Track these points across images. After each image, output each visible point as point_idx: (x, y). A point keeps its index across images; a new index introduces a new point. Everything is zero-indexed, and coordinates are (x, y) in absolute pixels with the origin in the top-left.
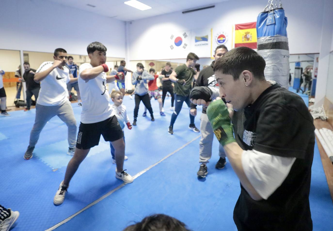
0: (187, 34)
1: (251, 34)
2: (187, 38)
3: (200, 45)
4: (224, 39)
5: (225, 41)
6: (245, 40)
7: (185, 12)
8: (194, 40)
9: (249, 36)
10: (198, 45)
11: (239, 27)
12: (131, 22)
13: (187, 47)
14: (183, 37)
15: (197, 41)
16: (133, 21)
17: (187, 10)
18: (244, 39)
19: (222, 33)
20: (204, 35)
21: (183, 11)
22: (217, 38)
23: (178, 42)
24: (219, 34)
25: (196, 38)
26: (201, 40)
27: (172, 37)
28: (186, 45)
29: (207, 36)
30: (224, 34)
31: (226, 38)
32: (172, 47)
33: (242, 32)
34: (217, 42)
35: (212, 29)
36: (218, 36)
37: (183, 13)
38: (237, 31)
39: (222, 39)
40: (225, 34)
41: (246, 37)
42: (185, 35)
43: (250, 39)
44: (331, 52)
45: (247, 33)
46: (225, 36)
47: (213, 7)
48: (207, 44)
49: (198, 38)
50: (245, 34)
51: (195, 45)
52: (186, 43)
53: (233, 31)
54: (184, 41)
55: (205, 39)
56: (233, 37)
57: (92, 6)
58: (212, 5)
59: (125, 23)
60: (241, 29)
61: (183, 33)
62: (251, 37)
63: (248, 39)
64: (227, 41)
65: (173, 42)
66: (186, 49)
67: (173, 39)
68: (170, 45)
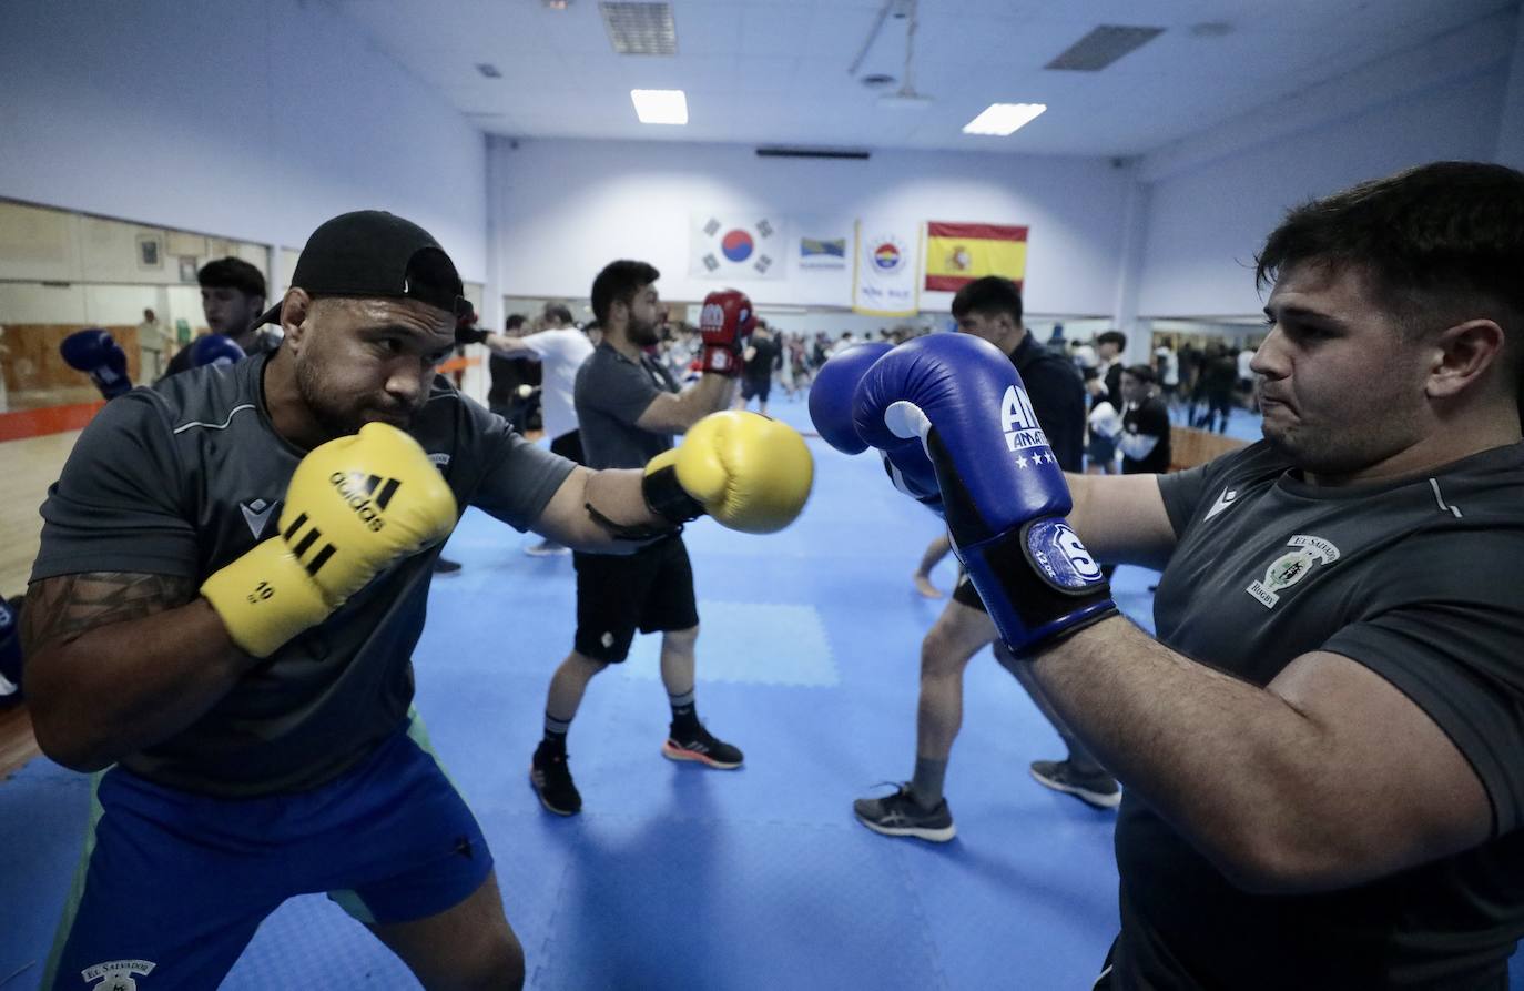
0: (774, 225)
1: (970, 254)
2: (770, 239)
3: (818, 266)
4: (894, 257)
5: (899, 264)
6: (955, 269)
7: (765, 152)
8: (795, 249)
9: (963, 258)
10: (812, 266)
11: (937, 230)
12: (514, 143)
13: (770, 270)
14: (755, 235)
15: (806, 252)
17: (774, 149)
18: (950, 265)
19: (888, 241)
20: (832, 238)
21: (763, 148)
22: (873, 253)
23: (738, 247)
24: (882, 242)
25: (804, 241)
26: (822, 250)
27: (712, 227)
28: (766, 261)
29: (842, 242)
30: (896, 244)
31: (902, 255)
32: (710, 263)
33: (948, 245)
34: (873, 262)
35: (857, 224)
36: (876, 246)
37: (760, 153)
38: (932, 239)
39: (888, 256)
40: (899, 243)
41: (956, 259)
42: (765, 229)
43: (967, 266)
45: (959, 250)
46: (899, 248)
47: (863, 156)
48: (841, 267)
49: (814, 243)
50: (953, 252)
51: (803, 266)
52: (769, 255)
53: (921, 239)
54: (760, 246)
55: (835, 249)
56: (921, 256)
57: (489, 71)
58: (862, 151)
59: (491, 141)
60: (944, 235)
61: (758, 219)
62: (970, 262)
63: (961, 266)
64: (904, 264)
65: (714, 245)
66: (766, 275)
67: (716, 236)
68: (704, 255)
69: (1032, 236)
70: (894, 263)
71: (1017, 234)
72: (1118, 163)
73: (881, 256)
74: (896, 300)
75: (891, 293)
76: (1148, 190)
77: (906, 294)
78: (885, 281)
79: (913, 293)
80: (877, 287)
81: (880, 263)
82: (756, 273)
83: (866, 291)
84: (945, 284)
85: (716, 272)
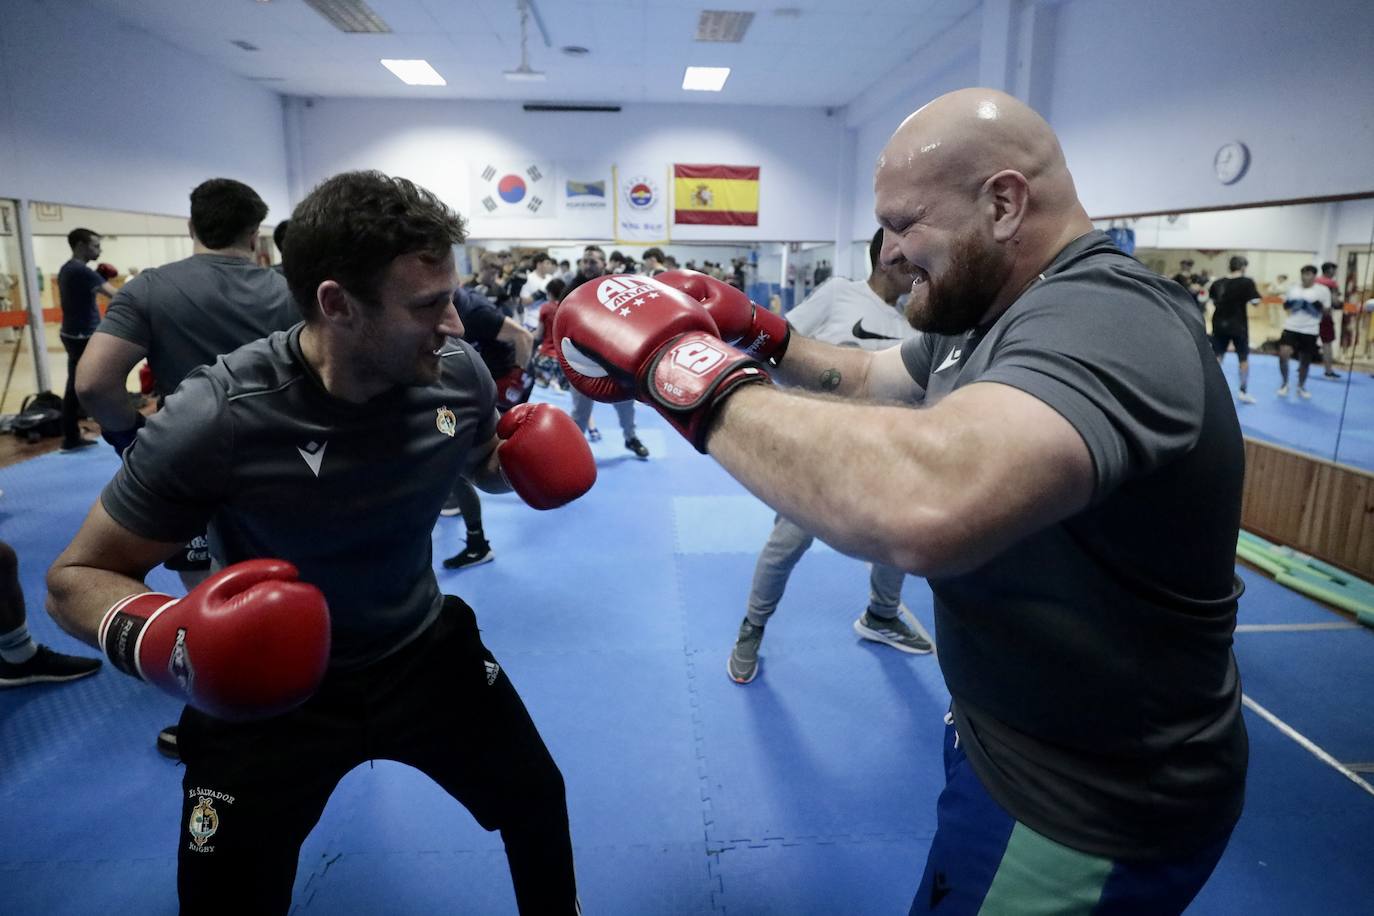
0: (542, 170)
1: (711, 191)
2: (538, 182)
3: (583, 205)
4: (647, 195)
6: (699, 204)
7: (531, 107)
8: (562, 190)
9: (706, 195)
10: (577, 205)
11: (683, 171)
12: (309, 102)
13: (541, 208)
14: (527, 179)
15: (571, 193)
16: (322, 99)
17: (539, 104)
18: (696, 201)
19: (641, 181)
20: (592, 180)
21: (530, 104)
22: (629, 192)
24: (636, 183)
25: (569, 183)
26: (586, 191)
27: (489, 173)
28: (537, 201)
29: (602, 184)
30: (647, 184)
31: (654, 193)
32: (489, 204)
33: (692, 184)
34: (630, 200)
35: (614, 168)
36: (631, 187)
37: (526, 108)
38: (678, 179)
39: (642, 194)
40: (651, 183)
41: (700, 196)
42: (534, 173)
43: (709, 202)
44: (855, 243)
45: (702, 188)
46: (651, 188)
47: (617, 109)
48: (603, 205)
49: (578, 185)
50: (697, 190)
51: (568, 205)
52: (540, 196)
53: (669, 179)
54: (532, 189)
55: (596, 190)
56: (671, 195)
58: (615, 105)
59: (285, 100)
60: (688, 176)
61: (529, 166)
62: (711, 197)
63: (705, 202)
64: (656, 201)
65: (492, 189)
66: (538, 212)
67: (492, 181)
68: (483, 197)
69: (763, 174)
70: (648, 200)
71: (751, 174)
72: (830, 112)
73: (635, 195)
74: (650, 232)
75: (646, 227)
76: (854, 133)
77: (659, 227)
78: (640, 216)
79: (665, 226)
80: (633, 222)
81: (635, 200)
82: (530, 212)
83: (625, 225)
84: (690, 218)
85: (495, 212)
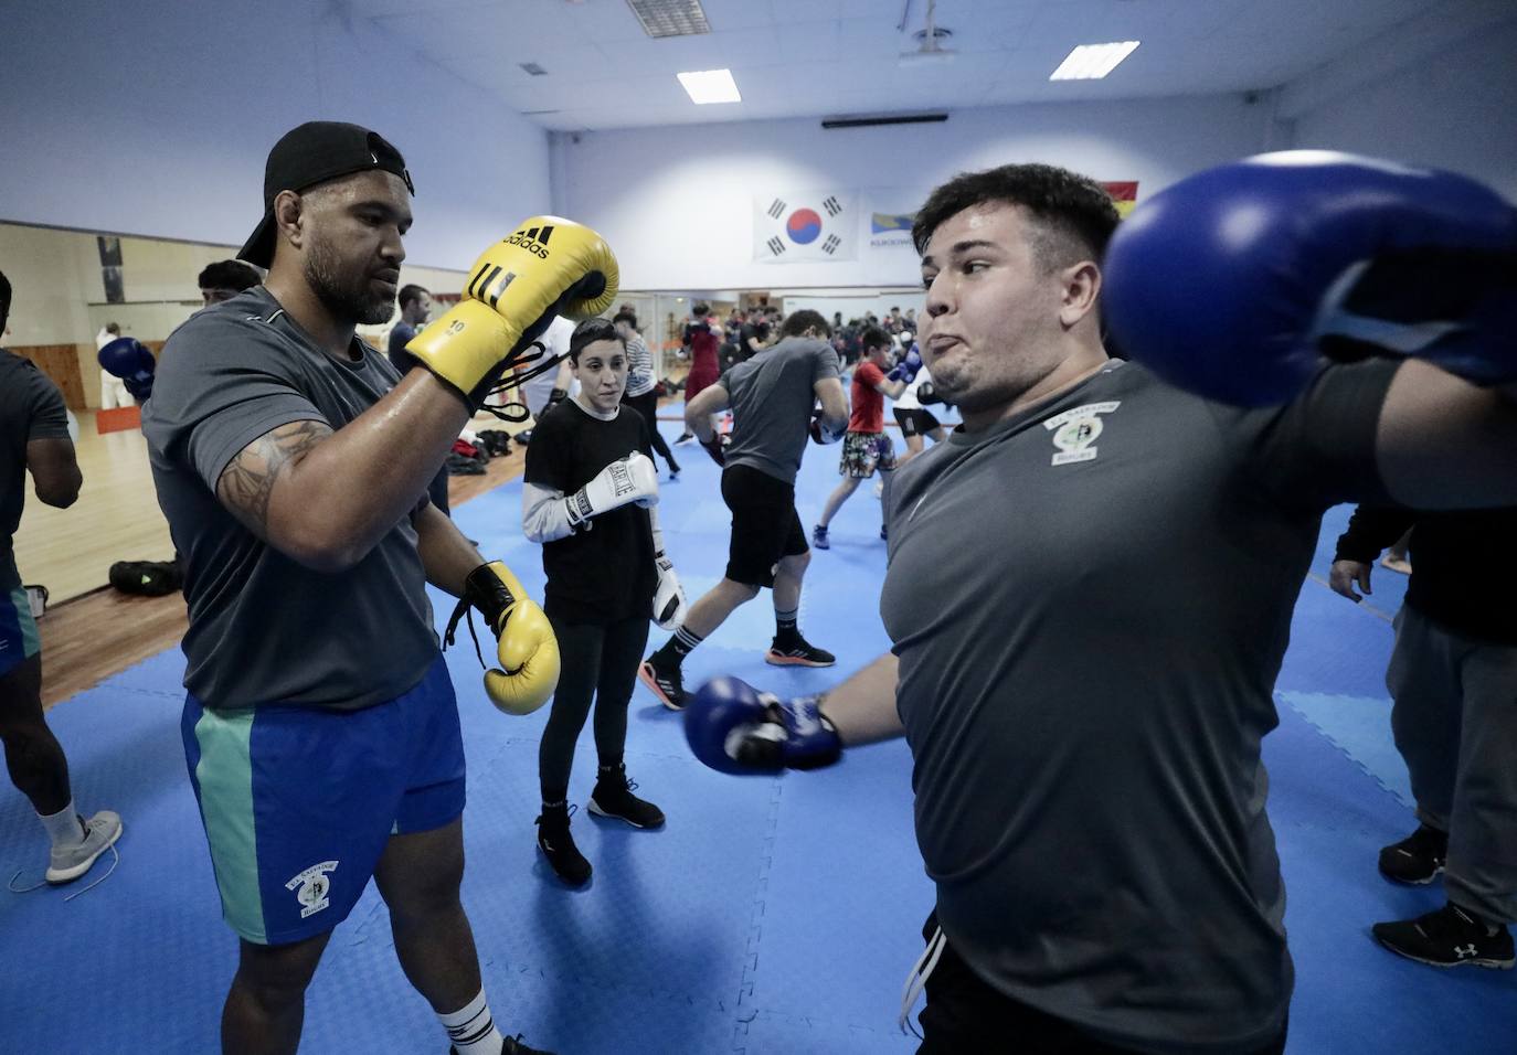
2: (837, 217)
3: (893, 242)
7: (829, 124)
8: (866, 224)
10: (885, 243)
12: (575, 137)
13: (839, 249)
14: (823, 213)
15: (878, 228)
20: (906, 210)
21: (827, 120)
23: (804, 228)
25: (875, 216)
26: (897, 225)
27: (777, 209)
28: (835, 240)
32: (776, 246)
37: (826, 125)
42: (832, 206)
47: (942, 118)
49: (886, 218)
51: (875, 244)
52: (836, 234)
54: (829, 225)
57: (534, 70)
58: (941, 113)
59: (552, 137)
61: (826, 196)
65: (779, 227)
66: (834, 255)
67: (781, 217)
68: (769, 238)
69: (1142, 192)
71: (1125, 191)
72: (1251, 98)
82: (825, 254)
85: (781, 256)
